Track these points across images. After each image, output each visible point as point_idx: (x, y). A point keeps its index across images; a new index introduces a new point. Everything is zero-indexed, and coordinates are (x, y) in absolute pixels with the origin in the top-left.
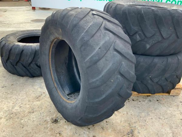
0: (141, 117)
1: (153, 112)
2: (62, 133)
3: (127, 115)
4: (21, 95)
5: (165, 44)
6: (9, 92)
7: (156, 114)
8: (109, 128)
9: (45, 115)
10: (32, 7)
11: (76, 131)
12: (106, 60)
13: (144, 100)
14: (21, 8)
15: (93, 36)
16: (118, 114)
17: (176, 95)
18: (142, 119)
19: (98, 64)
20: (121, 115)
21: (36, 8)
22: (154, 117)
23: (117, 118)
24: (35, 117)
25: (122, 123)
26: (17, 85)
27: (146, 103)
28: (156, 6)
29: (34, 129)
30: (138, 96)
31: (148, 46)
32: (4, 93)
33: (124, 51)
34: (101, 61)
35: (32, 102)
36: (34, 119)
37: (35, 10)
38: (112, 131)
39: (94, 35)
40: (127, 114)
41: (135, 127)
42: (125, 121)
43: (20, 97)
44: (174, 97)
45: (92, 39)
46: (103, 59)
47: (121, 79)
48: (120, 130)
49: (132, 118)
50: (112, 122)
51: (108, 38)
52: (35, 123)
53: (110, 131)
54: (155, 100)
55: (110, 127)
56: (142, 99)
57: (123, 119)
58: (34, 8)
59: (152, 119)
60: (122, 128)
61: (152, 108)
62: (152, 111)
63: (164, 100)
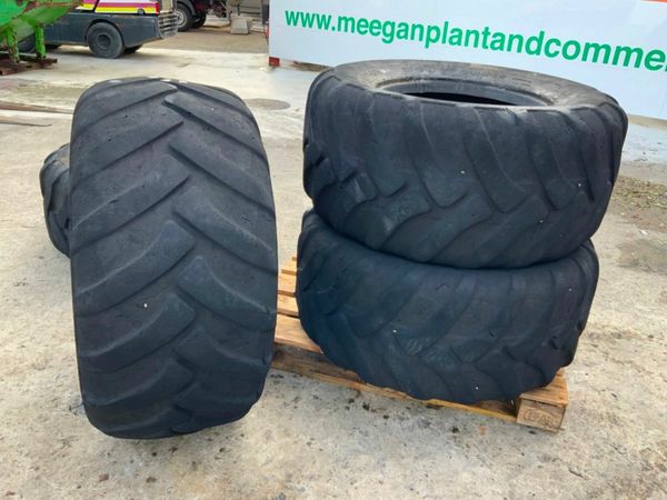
0: (345, 467)
1: (404, 461)
2: (73, 444)
3: (307, 448)
4: (46, 314)
5: (448, 225)
6: (22, 301)
7: (408, 472)
8: (215, 468)
9: (65, 382)
10: (271, 58)
11: (112, 450)
12: (132, 239)
13: (408, 415)
14: (236, 59)
15: (112, 164)
16: (276, 438)
17: (541, 429)
18: (345, 472)
19: (99, 245)
20: (287, 443)
21: (281, 62)
22: (393, 478)
23: (265, 446)
24: (36, 381)
25: (270, 466)
26: (57, 286)
27: (403, 429)
28: (523, 87)
29: (10, 413)
30: (393, 399)
31: (389, 225)
32: (11, 301)
33: (207, 221)
34: (112, 240)
35: (61, 340)
36: (31, 388)
37: (277, 69)
38: (216, 480)
39: (118, 161)
40: (309, 444)
41: (303, 490)
42: (283, 464)
43: (39, 320)
44: (533, 436)
45: (105, 173)
46: (122, 236)
47: (176, 306)
48: (244, 485)
49: (314, 463)
50: (240, 456)
51: (158, 177)
52: (27, 398)
53: (210, 478)
54: (448, 424)
55: (219, 468)
56: (403, 410)
57: (281, 457)
58: (274, 62)
59: (381, 482)
60: (255, 479)
61: (413, 449)
62: (403, 458)
63: (483, 434)
